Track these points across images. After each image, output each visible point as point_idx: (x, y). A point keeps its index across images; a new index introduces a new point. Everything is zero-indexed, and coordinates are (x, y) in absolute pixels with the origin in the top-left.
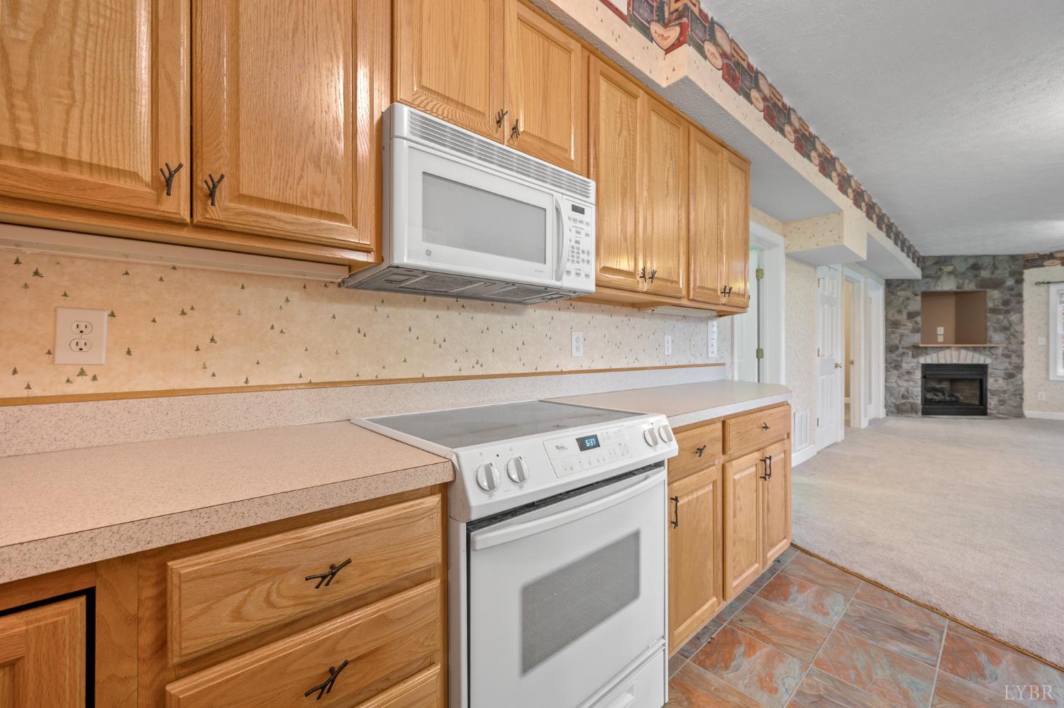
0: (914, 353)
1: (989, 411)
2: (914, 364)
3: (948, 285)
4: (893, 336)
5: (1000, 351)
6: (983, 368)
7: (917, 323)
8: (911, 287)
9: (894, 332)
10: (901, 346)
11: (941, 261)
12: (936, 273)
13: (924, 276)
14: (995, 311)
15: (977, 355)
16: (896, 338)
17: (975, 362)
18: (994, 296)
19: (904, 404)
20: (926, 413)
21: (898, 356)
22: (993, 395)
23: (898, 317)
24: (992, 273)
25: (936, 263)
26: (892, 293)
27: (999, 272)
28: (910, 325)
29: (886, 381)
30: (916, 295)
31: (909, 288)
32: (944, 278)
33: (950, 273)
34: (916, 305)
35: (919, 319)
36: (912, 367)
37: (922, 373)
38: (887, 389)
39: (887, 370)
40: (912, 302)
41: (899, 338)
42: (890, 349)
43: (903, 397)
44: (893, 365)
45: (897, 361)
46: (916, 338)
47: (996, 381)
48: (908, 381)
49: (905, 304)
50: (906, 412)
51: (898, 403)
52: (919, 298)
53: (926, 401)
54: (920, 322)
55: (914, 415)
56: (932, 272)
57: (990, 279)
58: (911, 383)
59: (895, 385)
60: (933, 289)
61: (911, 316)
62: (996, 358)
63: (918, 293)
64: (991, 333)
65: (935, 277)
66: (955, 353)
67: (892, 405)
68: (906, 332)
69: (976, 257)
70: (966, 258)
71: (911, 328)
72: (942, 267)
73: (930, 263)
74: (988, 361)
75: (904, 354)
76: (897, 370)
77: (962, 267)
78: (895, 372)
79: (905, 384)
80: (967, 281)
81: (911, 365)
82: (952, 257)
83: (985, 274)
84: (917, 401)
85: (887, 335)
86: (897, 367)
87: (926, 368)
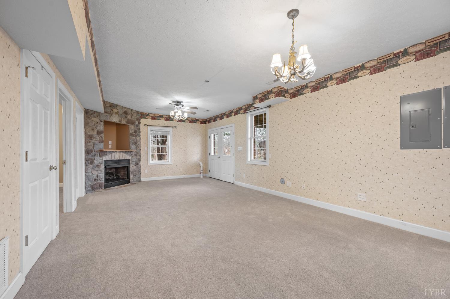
0: (101, 154)
1: (130, 181)
2: (100, 161)
3: (115, 119)
4: (89, 144)
5: (134, 153)
6: (128, 161)
7: (102, 137)
8: (99, 116)
9: (90, 142)
10: (94, 150)
11: (113, 106)
12: (111, 111)
13: (105, 112)
14: (132, 135)
15: (126, 155)
16: (91, 145)
17: (126, 158)
18: (132, 128)
19: (95, 184)
20: (106, 187)
21: (92, 156)
22: (132, 173)
23: (91, 133)
24: (131, 117)
25: (110, 106)
26: (89, 118)
27: (133, 117)
28: (98, 138)
29: (85, 172)
30: (101, 121)
31: (98, 117)
32: (114, 115)
33: (117, 113)
34: (101, 127)
35: (103, 135)
36: (99, 162)
37: (104, 166)
38: (86, 176)
39: (86, 165)
40: (99, 125)
41: (92, 146)
42: (88, 152)
43: (95, 180)
44: (89, 162)
45: (92, 159)
46: (101, 146)
47: (133, 166)
48: (97, 170)
49: (96, 125)
50: (97, 188)
51: (92, 184)
52: (103, 123)
53: (107, 180)
54: (103, 137)
55: (101, 190)
56: (109, 110)
57: (130, 120)
58: (99, 172)
59: (90, 174)
60: (109, 120)
61: (99, 133)
62: (132, 157)
63: (103, 120)
64: (131, 145)
65: (110, 114)
66: (118, 154)
67: (89, 186)
68: (96, 142)
69: (126, 108)
70: (123, 107)
71: (99, 140)
72: (113, 109)
73: (107, 105)
74: (130, 158)
75: (95, 155)
76: (92, 164)
77: (121, 112)
78: (91, 165)
79: (96, 172)
80: (123, 119)
81: (99, 161)
82: (117, 105)
83: (129, 117)
84: (102, 181)
85: (86, 143)
86: (92, 163)
87: (106, 162)
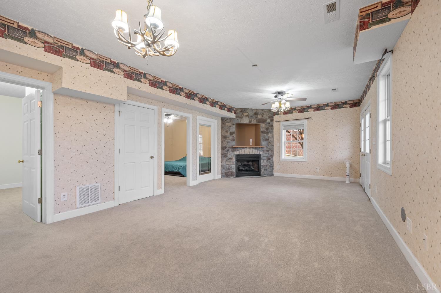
0: (232, 149)
1: (261, 174)
2: (232, 155)
3: (246, 121)
4: (224, 143)
5: (265, 149)
6: (259, 156)
7: (233, 137)
8: (231, 121)
9: (224, 141)
10: (227, 147)
11: (243, 110)
12: (241, 115)
13: (236, 117)
14: (263, 132)
15: (256, 151)
16: (225, 143)
17: (256, 153)
18: (263, 126)
19: (228, 172)
20: (237, 176)
21: (226, 151)
22: (262, 167)
23: (226, 134)
24: (262, 117)
25: (241, 111)
26: (224, 123)
27: (264, 116)
28: (231, 137)
29: (221, 163)
30: (233, 125)
31: (230, 121)
32: (244, 118)
33: (246, 116)
34: (233, 129)
35: (234, 135)
36: (232, 156)
37: (236, 159)
38: (222, 166)
39: (222, 158)
40: (232, 128)
41: (226, 144)
42: (223, 148)
43: (229, 169)
44: (224, 155)
45: (225, 153)
46: (234, 144)
47: (264, 161)
48: (230, 162)
49: (229, 128)
50: (230, 175)
51: (226, 172)
52: (235, 126)
53: (238, 170)
54: (235, 137)
55: (232, 177)
56: (239, 115)
57: (261, 119)
58: (231, 163)
59: (225, 164)
60: (240, 122)
61: (231, 134)
62: (263, 152)
63: (234, 124)
64: (262, 141)
65: (241, 117)
66: (248, 150)
67: (223, 173)
68: (228, 141)
69: (256, 109)
70: (252, 110)
71: (231, 139)
72: (244, 113)
73: (239, 111)
74: (261, 153)
75: (228, 150)
76: (226, 157)
77: (251, 114)
78: (225, 158)
79: (229, 163)
80: (253, 120)
81: (231, 155)
82: (247, 109)
83: (259, 117)
84: (233, 171)
85: (222, 142)
86: (226, 156)
87: (237, 156)
